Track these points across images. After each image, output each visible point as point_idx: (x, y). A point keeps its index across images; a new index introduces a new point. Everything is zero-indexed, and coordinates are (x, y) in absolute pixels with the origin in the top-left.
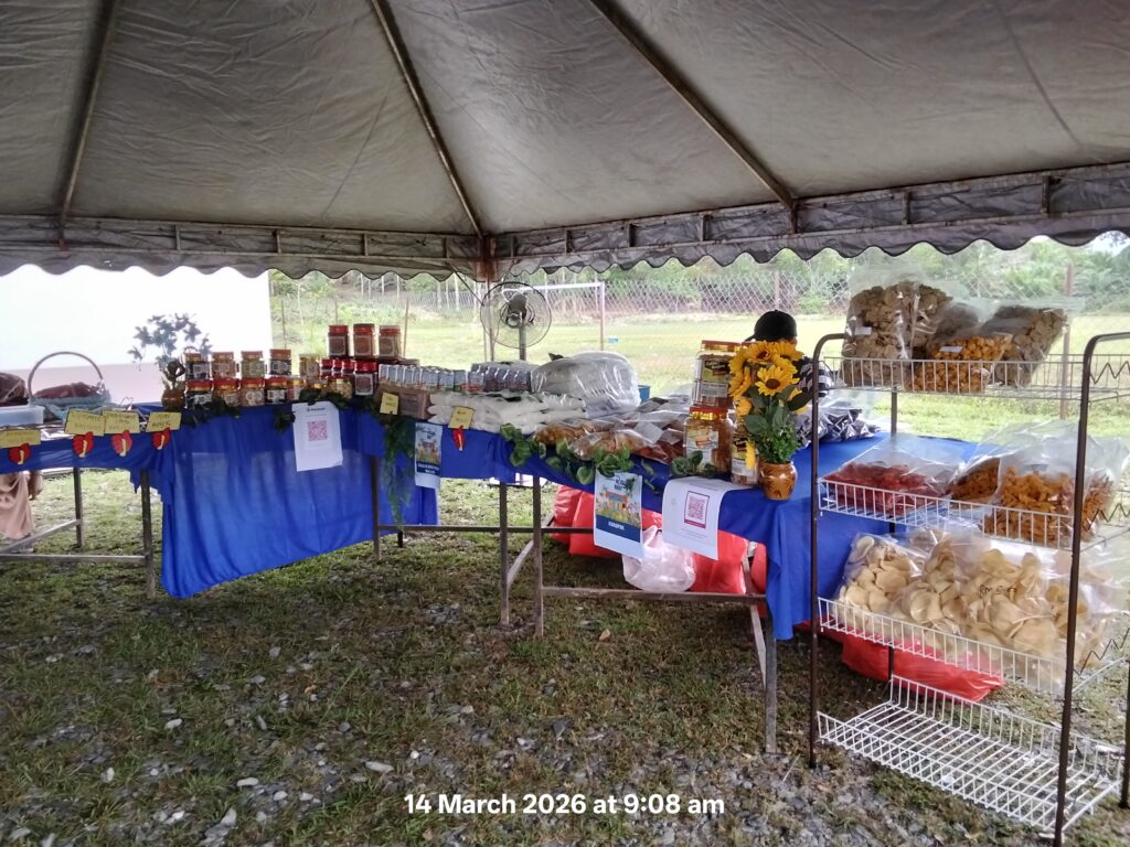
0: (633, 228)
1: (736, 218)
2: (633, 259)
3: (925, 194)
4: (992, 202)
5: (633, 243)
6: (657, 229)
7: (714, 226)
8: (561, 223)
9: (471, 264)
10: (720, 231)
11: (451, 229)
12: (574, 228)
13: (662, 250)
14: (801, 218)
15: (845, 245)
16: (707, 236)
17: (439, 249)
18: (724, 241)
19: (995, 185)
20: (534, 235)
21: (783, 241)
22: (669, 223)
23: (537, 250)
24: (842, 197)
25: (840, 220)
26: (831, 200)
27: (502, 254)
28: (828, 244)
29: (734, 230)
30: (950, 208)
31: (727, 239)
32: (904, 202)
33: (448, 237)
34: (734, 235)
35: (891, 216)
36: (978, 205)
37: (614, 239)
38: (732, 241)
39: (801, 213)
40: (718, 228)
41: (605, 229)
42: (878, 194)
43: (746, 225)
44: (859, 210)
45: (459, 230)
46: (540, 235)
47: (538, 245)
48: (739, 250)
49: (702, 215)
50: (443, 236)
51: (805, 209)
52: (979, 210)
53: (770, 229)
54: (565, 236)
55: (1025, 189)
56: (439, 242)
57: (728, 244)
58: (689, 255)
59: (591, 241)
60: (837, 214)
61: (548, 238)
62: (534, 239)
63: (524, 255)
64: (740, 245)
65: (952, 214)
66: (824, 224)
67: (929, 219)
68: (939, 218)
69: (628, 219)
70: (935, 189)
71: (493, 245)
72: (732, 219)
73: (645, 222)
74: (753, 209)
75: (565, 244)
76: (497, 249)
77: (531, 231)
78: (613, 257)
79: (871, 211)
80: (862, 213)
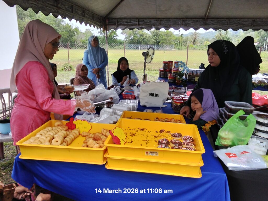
4: (243, 23)
13: (168, 26)
22: (171, 20)
27: (111, 24)
34: (189, 24)
36: (241, 23)
37: (153, 23)
46: (127, 20)
49: (182, 19)
54: (137, 21)
55: (249, 21)
57: (187, 26)
59: (145, 23)
60: (214, 22)
61: (130, 21)
62: (124, 21)
63: (121, 24)
64: (190, 26)
65: (236, 24)
66: (211, 24)
67: (232, 25)
68: (234, 25)
69: (159, 18)
70: (234, 20)
71: (107, 21)
72: (189, 21)
73: (165, 20)
74: (195, 19)
75: (137, 23)
76: (109, 22)
77: (124, 18)
78: (153, 27)
79: (221, 22)
80: (219, 23)
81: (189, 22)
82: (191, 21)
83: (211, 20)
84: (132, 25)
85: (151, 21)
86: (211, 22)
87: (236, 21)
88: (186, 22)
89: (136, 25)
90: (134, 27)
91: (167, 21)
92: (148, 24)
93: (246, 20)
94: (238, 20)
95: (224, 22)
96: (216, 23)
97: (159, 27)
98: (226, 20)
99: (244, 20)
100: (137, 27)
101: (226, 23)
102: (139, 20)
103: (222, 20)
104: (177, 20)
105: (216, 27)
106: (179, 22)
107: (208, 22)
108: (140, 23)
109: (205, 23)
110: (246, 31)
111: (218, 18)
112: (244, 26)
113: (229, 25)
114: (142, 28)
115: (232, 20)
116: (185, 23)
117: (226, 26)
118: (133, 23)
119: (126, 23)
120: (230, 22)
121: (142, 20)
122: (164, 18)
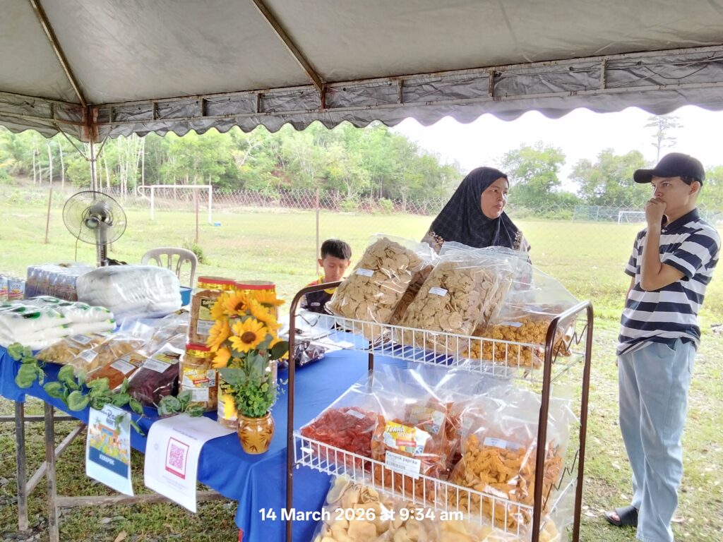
0: (205, 101)
1: (281, 96)
2: (206, 126)
3: (412, 82)
4: (456, 89)
5: (205, 113)
6: (223, 104)
7: (265, 102)
8: (149, 97)
9: (76, 126)
10: (270, 106)
11: (58, 97)
12: (159, 101)
13: (227, 119)
14: (328, 98)
15: (358, 119)
16: (261, 109)
17: (48, 112)
18: (273, 113)
19: (459, 77)
20: (128, 107)
21: (315, 115)
22: (232, 99)
23: (131, 118)
24: (356, 82)
25: (355, 101)
26: (349, 85)
27: (103, 120)
28: (346, 118)
29: (280, 106)
30: (429, 93)
31: (275, 111)
32: (399, 88)
33: (55, 102)
34: (279, 109)
35: (390, 98)
36: (448, 91)
37: (191, 111)
38: (278, 113)
39: (328, 95)
40: (268, 104)
41: (184, 103)
42: (381, 82)
43: (288, 102)
44: (368, 93)
45: (64, 98)
46: (133, 106)
47: (132, 114)
48: (283, 121)
49: (257, 93)
50: (51, 102)
51: (331, 91)
52: (447, 94)
53: (306, 105)
54: (152, 108)
55: (477, 80)
56: (47, 105)
57: (276, 116)
58: (246, 124)
59: (172, 112)
60: (352, 95)
61: (140, 109)
62: (128, 110)
63: (123, 121)
65: (430, 97)
66: (343, 103)
67: (415, 100)
68: (422, 99)
70: (418, 79)
71: (95, 114)
72: (278, 97)
74: (294, 90)
79: (375, 94)
80: (370, 95)
83: (344, 90)
85: (184, 107)
86: (345, 93)
87: (427, 84)
91: (222, 101)
92: (178, 114)
93: (463, 75)
94: (433, 78)
95: (385, 91)
96: (361, 99)
98: (390, 85)
99: (457, 75)
102: (156, 104)
103: (379, 86)
104: (246, 95)
107: (334, 97)
111: (361, 79)
114: (166, 130)
115: (410, 81)
117: (397, 108)
121: (164, 102)
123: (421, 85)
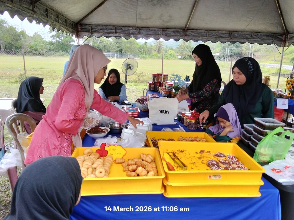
4: (221, 35)
13: (148, 36)
18: (166, 36)
22: (151, 30)
25: (194, 35)
27: (85, 30)
30: (214, 35)
36: (219, 35)
46: (103, 27)
52: (219, 36)
53: (178, 35)
55: (227, 34)
59: (123, 31)
60: (193, 33)
61: (106, 28)
62: (99, 28)
63: (96, 32)
64: (170, 37)
65: (215, 36)
66: (190, 35)
67: (211, 37)
68: (213, 37)
69: (139, 27)
70: (212, 32)
71: (80, 28)
72: (169, 31)
73: (144, 29)
74: (175, 30)
75: (114, 31)
76: (81, 29)
77: (100, 25)
78: (132, 36)
79: (200, 34)
80: (199, 34)
81: (169, 33)
82: (171, 31)
83: (191, 31)
84: (109, 33)
85: (129, 30)
86: (191, 33)
87: (215, 33)
88: (167, 32)
89: (113, 33)
90: (111, 35)
91: (146, 30)
92: (126, 32)
93: (224, 32)
94: (217, 32)
95: (203, 33)
96: (196, 35)
97: (138, 36)
98: (205, 32)
99: (222, 32)
100: (115, 35)
101: (205, 35)
102: (116, 27)
103: (202, 32)
104: (157, 29)
105: (196, 39)
106: (159, 32)
107: (188, 33)
108: (118, 31)
109: (185, 33)
110: (224, 43)
111: (197, 30)
112: (222, 38)
113: (208, 37)
114: (120, 37)
115: (210, 32)
116: (165, 33)
117: (206, 38)
118: (110, 30)
119: (102, 30)
120: (210, 34)
121: (120, 28)
122: (143, 27)
123: (213, 33)
